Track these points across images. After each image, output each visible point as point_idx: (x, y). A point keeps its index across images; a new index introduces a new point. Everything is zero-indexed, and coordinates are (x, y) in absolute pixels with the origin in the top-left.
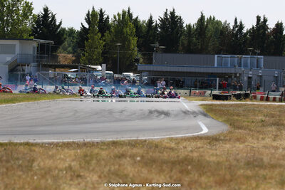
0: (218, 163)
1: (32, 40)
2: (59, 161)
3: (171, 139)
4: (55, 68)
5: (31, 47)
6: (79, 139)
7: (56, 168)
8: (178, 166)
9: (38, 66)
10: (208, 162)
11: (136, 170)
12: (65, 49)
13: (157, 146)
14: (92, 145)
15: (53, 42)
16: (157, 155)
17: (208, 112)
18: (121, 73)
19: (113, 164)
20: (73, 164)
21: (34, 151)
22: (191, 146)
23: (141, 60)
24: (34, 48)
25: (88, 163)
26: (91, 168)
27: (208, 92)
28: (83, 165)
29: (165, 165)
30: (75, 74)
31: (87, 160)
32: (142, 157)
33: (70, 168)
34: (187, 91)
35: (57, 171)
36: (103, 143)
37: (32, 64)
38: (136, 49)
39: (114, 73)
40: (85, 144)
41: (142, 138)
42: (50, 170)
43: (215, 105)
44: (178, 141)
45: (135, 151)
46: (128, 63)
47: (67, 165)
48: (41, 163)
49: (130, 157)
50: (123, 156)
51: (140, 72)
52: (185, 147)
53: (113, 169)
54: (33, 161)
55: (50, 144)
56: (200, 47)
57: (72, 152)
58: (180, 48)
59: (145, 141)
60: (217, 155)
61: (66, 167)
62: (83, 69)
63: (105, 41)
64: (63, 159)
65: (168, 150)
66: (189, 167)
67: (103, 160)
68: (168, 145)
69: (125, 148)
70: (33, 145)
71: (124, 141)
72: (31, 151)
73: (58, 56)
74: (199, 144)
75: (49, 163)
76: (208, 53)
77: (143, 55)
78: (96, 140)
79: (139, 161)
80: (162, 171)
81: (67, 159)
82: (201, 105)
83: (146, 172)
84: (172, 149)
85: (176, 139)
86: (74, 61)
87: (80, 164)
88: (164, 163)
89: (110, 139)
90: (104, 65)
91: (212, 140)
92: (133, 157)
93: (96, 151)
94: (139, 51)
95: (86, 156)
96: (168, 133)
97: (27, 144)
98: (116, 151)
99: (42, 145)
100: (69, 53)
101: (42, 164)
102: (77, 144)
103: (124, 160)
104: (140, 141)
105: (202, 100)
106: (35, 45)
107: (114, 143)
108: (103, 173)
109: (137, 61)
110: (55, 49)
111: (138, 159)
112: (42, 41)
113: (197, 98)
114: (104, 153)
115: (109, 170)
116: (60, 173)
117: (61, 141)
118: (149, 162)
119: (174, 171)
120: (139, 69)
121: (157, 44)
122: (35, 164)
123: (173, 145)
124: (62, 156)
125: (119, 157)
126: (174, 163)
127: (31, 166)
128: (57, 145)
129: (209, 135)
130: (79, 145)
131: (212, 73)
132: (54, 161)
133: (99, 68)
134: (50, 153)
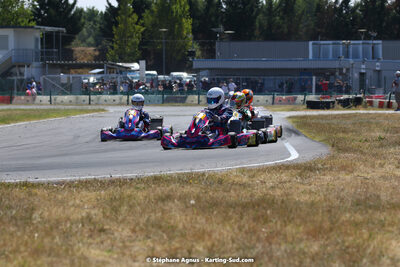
0: (313, 204)
1: (32, 27)
2: (72, 209)
3: (243, 171)
4: (69, 69)
5: (32, 38)
6: (103, 174)
7: (69, 219)
8: (251, 211)
9: (44, 66)
10: (297, 203)
11: (188, 218)
12: (84, 41)
13: (220, 182)
14: (122, 183)
15: (64, 29)
16: (220, 195)
17: (300, 127)
18: (168, 74)
19: (154, 211)
20: (93, 212)
21: (36, 194)
22: (272, 179)
23: (198, 53)
24: (37, 39)
25: (116, 210)
26: (120, 218)
27: (300, 97)
28: (108, 214)
29: (232, 210)
30: (99, 76)
31: (114, 206)
32: (198, 199)
33: (89, 218)
34: (269, 98)
35: (68, 225)
36: (140, 180)
37: (35, 64)
38: (190, 36)
39: (159, 74)
40: (112, 182)
41: (198, 169)
42: (58, 222)
43: (310, 116)
44: (253, 173)
45: (187, 189)
46: (179, 58)
47: (84, 214)
48: (45, 212)
49: (180, 199)
50: (168, 198)
51: (197, 71)
52: (263, 182)
53: (153, 217)
54: (33, 209)
55: (59, 183)
56: (286, 30)
57: (92, 195)
58: (257, 32)
59: (203, 174)
60: (311, 192)
61: (82, 218)
62: (111, 69)
63: (143, 25)
64: (78, 206)
65: (237, 187)
66: (268, 212)
67: (139, 205)
68: (236, 180)
69: (173, 186)
70: (33, 185)
71: (171, 176)
72: (30, 194)
73: (72, 51)
74: (284, 177)
75: (57, 212)
76: (299, 39)
77: (202, 45)
78: (129, 175)
79: (193, 205)
80: (227, 219)
81: (85, 205)
82: (290, 117)
83: (204, 220)
84: (243, 185)
85: (250, 170)
86: (96, 58)
87: (104, 213)
88: (231, 206)
89: (150, 172)
90: (143, 62)
91: (304, 169)
92: (184, 198)
93: (128, 192)
94: (195, 39)
95: (113, 199)
96: (238, 162)
97: (25, 184)
98: (159, 191)
99: (48, 186)
100: (89, 45)
101: (46, 214)
102: (101, 182)
103: (170, 204)
104: (197, 174)
105: (292, 110)
106: (38, 35)
107: (157, 179)
108: (138, 224)
109: (192, 54)
110: (68, 39)
111: (192, 202)
112: (48, 29)
113: (283, 107)
114: (140, 195)
115: (148, 220)
116: (74, 227)
117: (77, 178)
118: (207, 206)
119: (245, 218)
120: (194, 67)
121: (221, 28)
122: (36, 215)
123: (245, 179)
124: (78, 202)
125: (163, 200)
126: (245, 206)
127: (30, 218)
128: (70, 184)
129: (299, 162)
130: (102, 184)
131: (305, 69)
132: (64, 208)
133: (135, 66)
134: (60, 197)
